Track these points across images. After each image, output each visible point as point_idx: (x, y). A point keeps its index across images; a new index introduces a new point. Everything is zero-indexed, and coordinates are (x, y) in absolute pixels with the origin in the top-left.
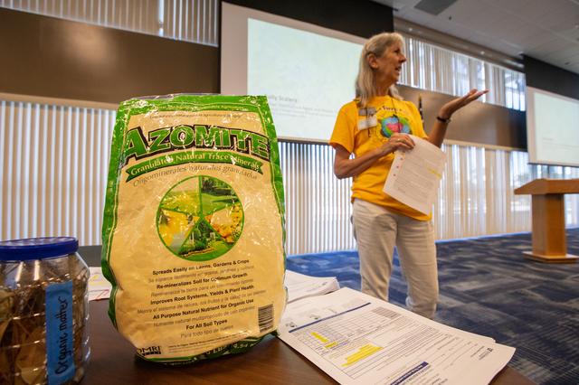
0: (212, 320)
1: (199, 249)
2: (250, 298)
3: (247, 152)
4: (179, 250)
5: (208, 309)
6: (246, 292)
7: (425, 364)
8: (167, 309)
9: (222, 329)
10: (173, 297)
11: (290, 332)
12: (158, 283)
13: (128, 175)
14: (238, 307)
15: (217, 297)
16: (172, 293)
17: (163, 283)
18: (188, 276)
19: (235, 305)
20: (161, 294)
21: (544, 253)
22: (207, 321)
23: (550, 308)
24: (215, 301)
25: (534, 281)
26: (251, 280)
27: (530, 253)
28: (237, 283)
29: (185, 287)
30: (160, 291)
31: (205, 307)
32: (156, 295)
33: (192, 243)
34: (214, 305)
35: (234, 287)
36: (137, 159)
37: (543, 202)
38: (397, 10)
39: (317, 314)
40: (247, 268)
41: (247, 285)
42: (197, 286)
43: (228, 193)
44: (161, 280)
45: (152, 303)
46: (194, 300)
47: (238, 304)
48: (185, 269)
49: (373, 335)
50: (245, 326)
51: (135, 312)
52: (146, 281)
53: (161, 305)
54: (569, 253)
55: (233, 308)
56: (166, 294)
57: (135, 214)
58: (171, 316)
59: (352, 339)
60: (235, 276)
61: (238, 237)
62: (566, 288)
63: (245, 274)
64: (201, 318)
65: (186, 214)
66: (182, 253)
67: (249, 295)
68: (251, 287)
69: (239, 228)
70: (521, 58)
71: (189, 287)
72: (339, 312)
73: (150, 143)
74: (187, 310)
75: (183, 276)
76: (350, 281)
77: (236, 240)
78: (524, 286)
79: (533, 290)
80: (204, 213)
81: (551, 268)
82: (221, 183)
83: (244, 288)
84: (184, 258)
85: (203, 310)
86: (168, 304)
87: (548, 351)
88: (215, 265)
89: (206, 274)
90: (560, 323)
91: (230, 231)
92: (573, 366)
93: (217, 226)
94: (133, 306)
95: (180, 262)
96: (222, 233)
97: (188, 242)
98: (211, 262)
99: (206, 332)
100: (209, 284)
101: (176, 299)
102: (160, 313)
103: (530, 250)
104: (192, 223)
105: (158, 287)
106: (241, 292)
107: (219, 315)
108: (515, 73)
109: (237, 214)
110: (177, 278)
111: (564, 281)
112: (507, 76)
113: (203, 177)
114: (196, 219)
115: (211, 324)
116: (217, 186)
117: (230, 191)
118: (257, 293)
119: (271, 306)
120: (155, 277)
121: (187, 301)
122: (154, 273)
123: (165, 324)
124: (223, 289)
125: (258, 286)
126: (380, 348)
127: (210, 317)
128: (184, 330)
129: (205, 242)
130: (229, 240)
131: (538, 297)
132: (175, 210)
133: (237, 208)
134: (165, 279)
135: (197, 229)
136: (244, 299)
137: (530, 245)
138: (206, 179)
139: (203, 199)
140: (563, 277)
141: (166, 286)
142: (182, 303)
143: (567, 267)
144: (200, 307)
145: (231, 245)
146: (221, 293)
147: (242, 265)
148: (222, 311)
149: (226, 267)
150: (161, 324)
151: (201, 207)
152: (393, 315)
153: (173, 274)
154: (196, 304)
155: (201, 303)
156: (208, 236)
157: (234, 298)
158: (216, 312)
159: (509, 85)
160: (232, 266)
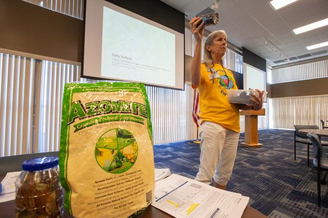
0: (127, 202)
1: (119, 167)
2: (142, 189)
3: (137, 114)
4: (108, 169)
5: (125, 198)
6: (141, 186)
7: (218, 209)
8: (104, 200)
9: (131, 207)
10: (106, 194)
11: (156, 201)
12: (98, 188)
13: (75, 128)
14: (138, 194)
15: (128, 191)
16: (105, 192)
17: (101, 187)
18: (113, 182)
19: (137, 193)
20: (100, 193)
21: (249, 143)
22: (124, 204)
23: (252, 170)
24: (127, 193)
25: (245, 157)
26: (142, 180)
27: (244, 143)
28: (137, 182)
29: (112, 188)
30: (99, 191)
31: (123, 197)
32: (97, 194)
33: (114, 164)
34: (127, 195)
35: (136, 184)
36: (80, 119)
37: (249, 119)
38: (187, 16)
39: (165, 190)
40: (140, 174)
41: (141, 182)
42: (119, 186)
43: (130, 137)
44: (99, 186)
45: (96, 198)
46: (117, 194)
47: (138, 193)
48: (112, 178)
49: (194, 198)
50: (141, 203)
51: (86, 204)
52: (92, 187)
53: (101, 199)
54: (259, 143)
55: (136, 195)
56: (103, 192)
57: (80, 151)
58: (106, 204)
59: (186, 201)
60: (136, 179)
61: (136, 158)
62: (258, 159)
63: (140, 177)
64: (121, 203)
65: (110, 149)
66: (110, 170)
67: (142, 187)
68: (143, 183)
69: (136, 154)
70: (242, 48)
71: (114, 187)
72: (175, 188)
73: (87, 110)
74: (114, 199)
75: (111, 182)
76: (160, 163)
77: (135, 161)
78: (242, 160)
79: (245, 161)
80: (120, 148)
81: (252, 150)
82: (127, 131)
83: (140, 184)
84: (111, 172)
85: (122, 198)
86: (104, 198)
87: (252, 190)
88: (126, 174)
89: (123, 179)
90: (256, 177)
91: (132, 156)
92: (261, 196)
93: (126, 154)
94: (85, 201)
95: (109, 175)
96: (129, 158)
97: (113, 164)
98: (124, 173)
99: (124, 209)
100: (124, 185)
101: (108, 195)
102: (100, 203)
103: (244, 142)
104: (114, 154)
105: (99, 189)
106: (139, 186)
107: (130, 199)
108: (239, 55)
109: (135, 147)
110: (108, 183)
111: (258, 156)
112: (236, 56)
113: (118, 129)
114: (116, 152)
115: (126, 205)
116: (125, 133)
117: (131, 136)
118: (145, 186)
119: (151, 191)
120: (96, 184)
121: (114, 195)
122: (96, 182)
123: (103, 208)
124: (131, 186)
125: (145, 182)
126: (199, 204)
127: (126, 201)
128: (113, 210)
129: (121, 163)
130: (132, 161)
131: (248, 165)
132: (104, 148)
133: (135, 144)
134: (102, 185)
135: (117, 157)
136: (140, 190)
137: (244, 139)
138: (119, 130)
139: (119, 141)
140: (256, 155)
141: (103, 188)
142: (111, 196)
143: (258, 149)
144: (120, 197)
145: (133, 163)
146: (130, 188)
147: (139, 173)
148: (130, 197)
149: (131, 175)
150: (101, 209)
151: (118, 145)
152: (200, 187)
153: (106, 182)
154: (119, 196)
155: (121, 195)
156: (123, 160)
157: (136, 190)
158: (128, 198)
159: (236, 60)
160: (135, 174)
